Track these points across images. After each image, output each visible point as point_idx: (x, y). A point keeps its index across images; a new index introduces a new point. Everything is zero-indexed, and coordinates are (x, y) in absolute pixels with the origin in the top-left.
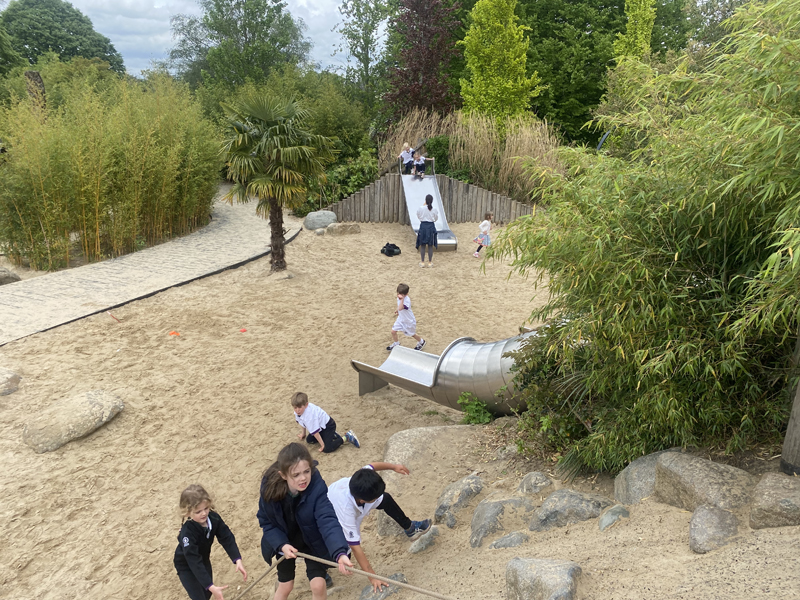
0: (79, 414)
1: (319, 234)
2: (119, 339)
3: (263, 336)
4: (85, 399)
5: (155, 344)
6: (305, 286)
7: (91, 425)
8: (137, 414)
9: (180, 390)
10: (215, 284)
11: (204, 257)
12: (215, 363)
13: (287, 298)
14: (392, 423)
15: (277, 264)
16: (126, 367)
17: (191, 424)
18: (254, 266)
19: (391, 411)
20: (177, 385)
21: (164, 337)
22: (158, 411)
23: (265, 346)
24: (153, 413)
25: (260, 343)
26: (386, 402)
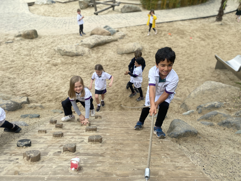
0: (129, 47)
3: (196, 41)
4: (133, 44)
7: (131, 51)
19: (223, 78)
21: (166, 34)
22: (151, 53)
23: (194, 44)
24: (149, 53)
25: (193, 43)
26: (224, 74)
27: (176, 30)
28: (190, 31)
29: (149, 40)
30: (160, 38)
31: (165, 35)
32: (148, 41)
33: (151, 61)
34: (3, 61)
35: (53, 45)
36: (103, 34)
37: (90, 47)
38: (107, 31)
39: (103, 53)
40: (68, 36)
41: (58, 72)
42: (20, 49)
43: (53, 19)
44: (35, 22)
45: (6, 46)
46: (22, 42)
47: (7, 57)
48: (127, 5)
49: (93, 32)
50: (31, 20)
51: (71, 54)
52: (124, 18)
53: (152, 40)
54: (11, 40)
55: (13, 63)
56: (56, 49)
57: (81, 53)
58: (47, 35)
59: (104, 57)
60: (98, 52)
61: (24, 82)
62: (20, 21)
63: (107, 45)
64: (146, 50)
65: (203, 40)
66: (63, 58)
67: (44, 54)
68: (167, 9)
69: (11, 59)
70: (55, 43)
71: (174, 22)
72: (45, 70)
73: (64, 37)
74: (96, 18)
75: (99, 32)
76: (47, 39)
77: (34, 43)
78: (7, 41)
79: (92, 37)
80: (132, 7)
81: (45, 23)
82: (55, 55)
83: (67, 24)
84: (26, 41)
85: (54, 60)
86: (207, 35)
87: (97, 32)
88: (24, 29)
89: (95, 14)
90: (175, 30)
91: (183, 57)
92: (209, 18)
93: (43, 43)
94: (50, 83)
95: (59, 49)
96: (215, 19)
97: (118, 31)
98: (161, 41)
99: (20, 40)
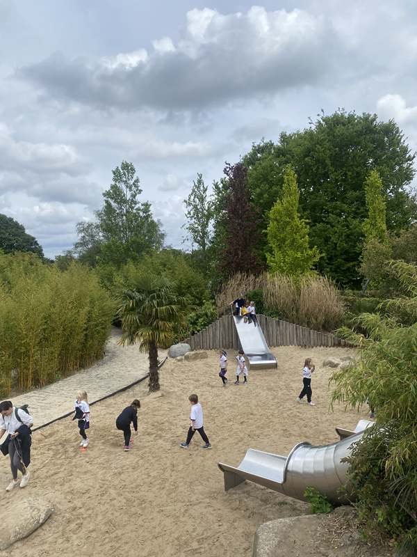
0: (23, 518)
1: (179, 361)
2: (46, 452)
3: (148, 444)
4: (27, 505)
5: (73, 454)
6: (173, 402)
7: (31, 527)
8: (63, 514)
9: (93, 493)
10: (110, 404)
11: (103, 384)
12: (116, 468)
13: (162, 412)
14: (253, 513)
15: (153, 387)
16: (52, 475)
17: (103, 522)
18: (137, 388)
19: (251, 503)
20: (91, 488)
22: (79, 511)
23: (150, 452)
24: (75, 513)
26: (246, 495)
32: (48, 481)
33: (94, 531)
64: (60, 507)
68: (37, 388)
86: (156, 424)
91: (153, 489)
92: (132, 388)
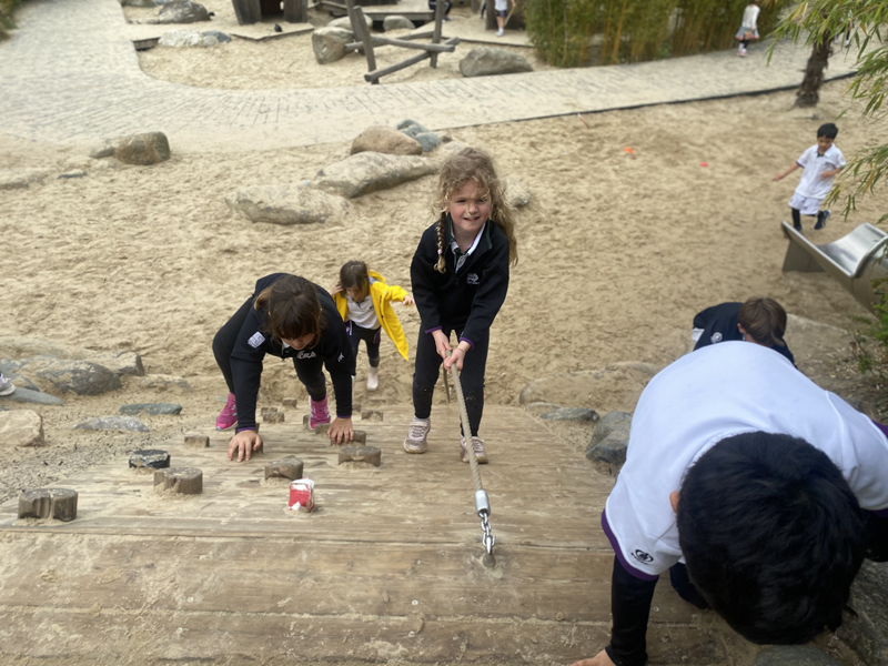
2: (574, 143)
5: (604, 156)
8: (539, 212)
9: (592, 204)
11: (726, 77)
12: (646, 189)
15: (804, 97)
17: (577, 236)
20: (593, 198)
21: (618, 151)
22: (559, 216)
23: (713, 186)
24: (553, 216)
25: (712, 182)
26: (814, 289)
27: (652, 138)
28: (701, 141)
29: (554, 171)
30: (593, 163)
31: (610, 153)
32: (552, 175)
33: (558, 240)
34: (53, 238)
35: (221, 184)
36: (394, 147)
37: (350, 193)
38: (410, 139)
39: (393, 215)
40: (272, 154)
41: (240, 276)
42: (110, 199)
43: (221, 98)
44: (160, 106)
45: (61, 187)
46: (116, 175)
47: (65, 223)
48: (482, 49)
49: (361, 142)
50: (145, 99)
51: (282, 217)
52: (471, 96)
53: (566, 170)
54: (78, 167)
55: (87, 246)
56: (234, 201)
57: (316, 213)
58: (203, 150)
59: (397, 228)
60: (376, 210)
61: (124, 306)
62: (109, 104)
63: (410, 187)
64: (542, 204)
65: (748, 171)
66: (257, 229)
67: (190, 215)
68: (622, 63)
69: (80, 233)
70: (229, 180)
71: (646, 108)
72: (195, 270)
73: (261, 158)
74: (372, 95)
75: (383, 143)
76: (200, 164)
77: (159, 178)
78: (66, 170)
79: (357, 158)
80: (497, 55)
81: (194, 112)
82: (229, 220)
83: (270, 114)
84: (129, 171)
85: (224, 237)
86: (760, 154)
87: (375, 142)
88: (124, 129)
89: (368, 78)
90: (648, 136)
91: (673, 229)
92: (771, 95)
93: (187, 178)
94: (213, 313)
95: (242, 198)
96: (792, 98)
97: (447, 140)
98: (595, 175)
99: (109, 166)
